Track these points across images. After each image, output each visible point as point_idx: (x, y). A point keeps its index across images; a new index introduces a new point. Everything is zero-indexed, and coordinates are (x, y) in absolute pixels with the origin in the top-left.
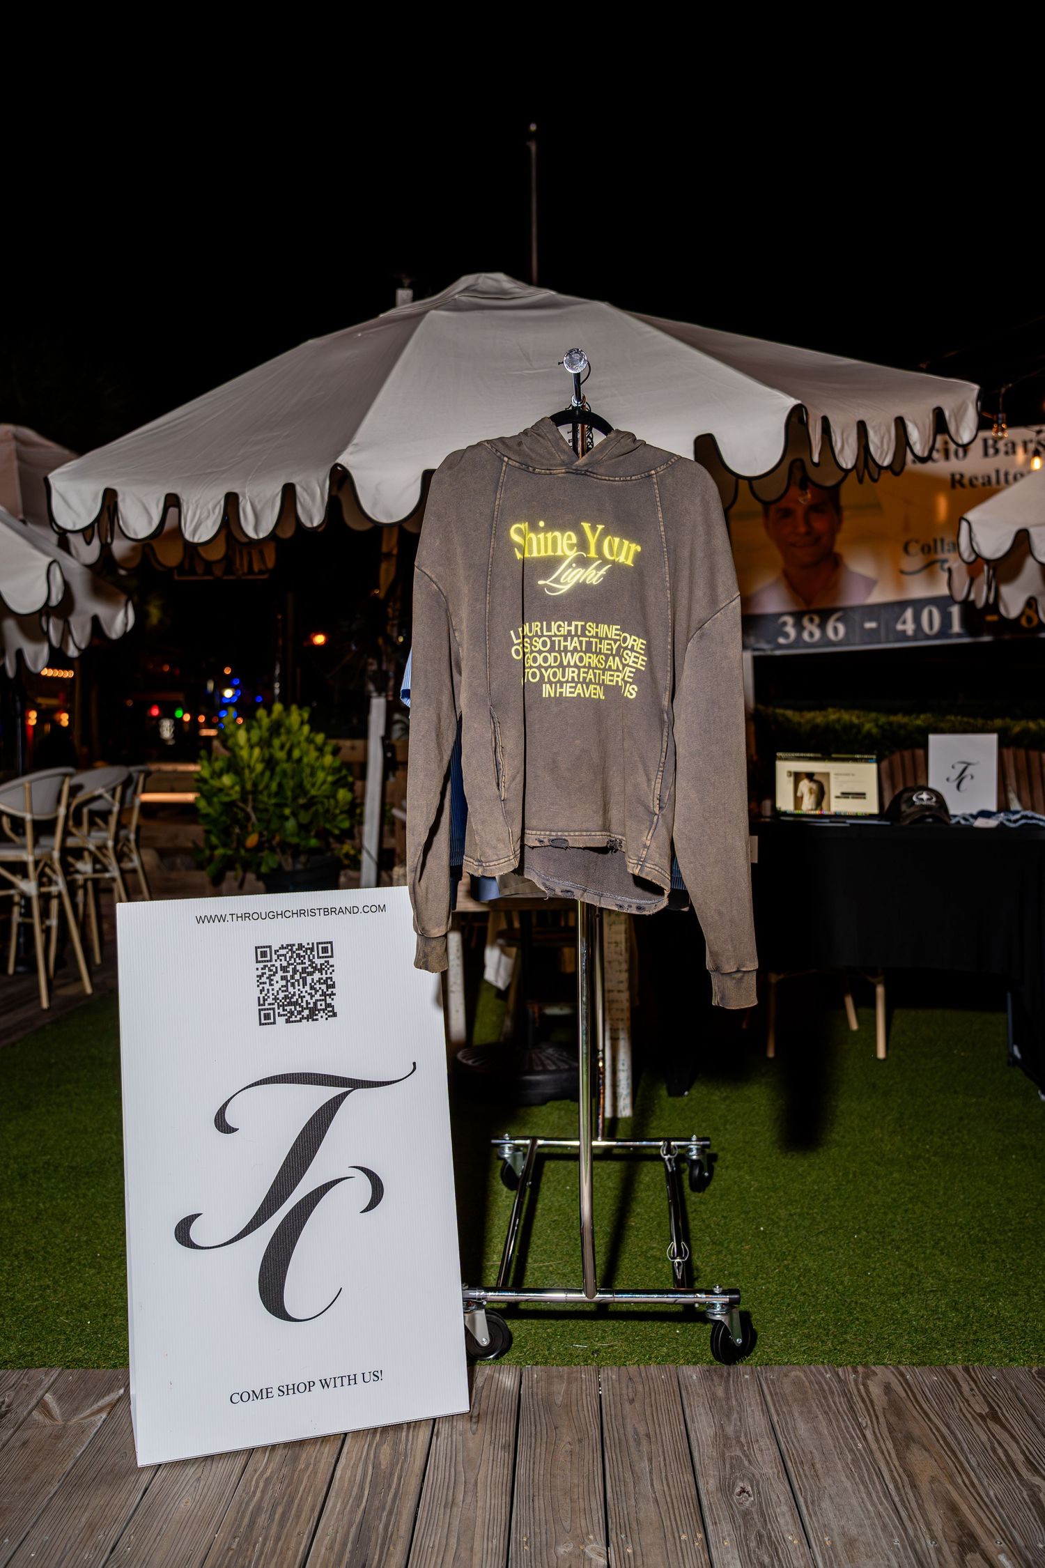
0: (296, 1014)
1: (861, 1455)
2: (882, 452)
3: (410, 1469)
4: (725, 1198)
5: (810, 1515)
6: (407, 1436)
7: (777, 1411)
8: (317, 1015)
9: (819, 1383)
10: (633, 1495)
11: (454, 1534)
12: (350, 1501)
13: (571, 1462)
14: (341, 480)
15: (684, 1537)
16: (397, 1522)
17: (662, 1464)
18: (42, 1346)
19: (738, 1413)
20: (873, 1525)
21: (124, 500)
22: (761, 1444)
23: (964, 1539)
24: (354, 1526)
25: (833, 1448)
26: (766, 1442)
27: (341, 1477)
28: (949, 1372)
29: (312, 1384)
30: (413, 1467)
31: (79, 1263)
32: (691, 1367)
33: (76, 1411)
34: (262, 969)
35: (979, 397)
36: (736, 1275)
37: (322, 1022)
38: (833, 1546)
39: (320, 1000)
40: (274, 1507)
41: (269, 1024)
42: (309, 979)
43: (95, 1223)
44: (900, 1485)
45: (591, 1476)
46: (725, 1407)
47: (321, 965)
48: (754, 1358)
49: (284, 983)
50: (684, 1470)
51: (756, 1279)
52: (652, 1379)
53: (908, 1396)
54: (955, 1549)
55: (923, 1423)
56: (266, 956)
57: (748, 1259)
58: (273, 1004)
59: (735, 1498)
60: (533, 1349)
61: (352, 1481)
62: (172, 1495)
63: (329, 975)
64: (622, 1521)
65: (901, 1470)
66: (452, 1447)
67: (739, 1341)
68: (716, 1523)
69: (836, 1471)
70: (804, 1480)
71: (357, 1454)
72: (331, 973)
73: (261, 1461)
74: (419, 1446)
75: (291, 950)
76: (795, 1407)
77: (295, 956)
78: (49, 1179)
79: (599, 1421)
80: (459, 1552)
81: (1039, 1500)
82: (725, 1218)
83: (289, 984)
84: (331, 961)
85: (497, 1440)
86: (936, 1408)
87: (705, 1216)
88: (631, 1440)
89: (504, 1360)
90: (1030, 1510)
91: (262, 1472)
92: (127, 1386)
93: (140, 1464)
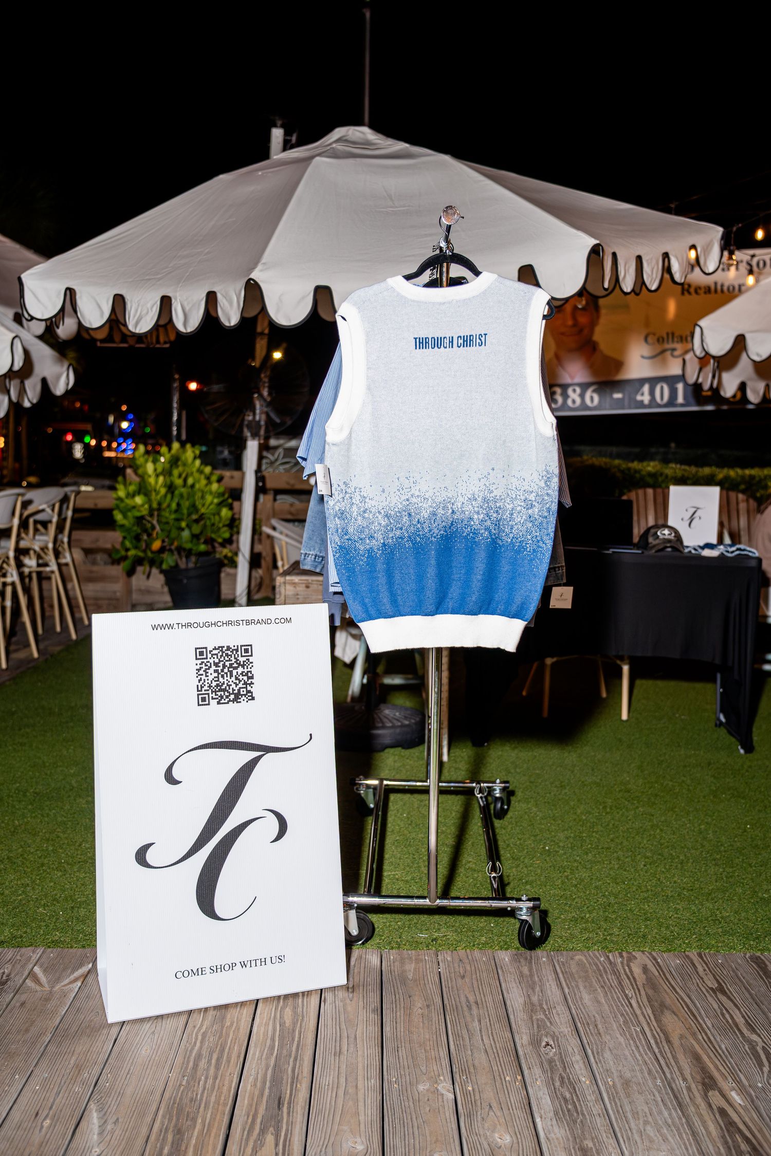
0: (224, 697)
1: (630, 1019)
2: (652, 279)
3: (307, 1025)
4: (519, 824)
5: (596, 1063)
6: (303, 1002)
7: (567, 985)
8: (240, 699)
9: (596, 965)
10: (469, 1047)
11: (343, 1075)
12: (266, 1051)
13: (423, 1022)
15: (508, 1078)
16: (301, 1066)
17: (488, 1025)
18: (28, 930)
19: (540, 986)
20: (641, 1071)
21: (81, 298)
22: (559, 1009)
24: (270, 1069)
25: (609, 1013)
26: (561, 1008)
27: (257, 1033)
28: (688, 957)
29: (234, 965)
30: (309, 1025)
31: (49, 867)
32: (504, 952)
33: (58, 980)
34: (200, 664)
35: (722, 238)
36: (531, 883)
37: (244, 704)
38: (614, 1085)
39: (243, 688)
40: (211, 1054)
41: (205, 705)
42: (234, 672)
43: (58, 837)
44: (659, 1041)
45: (438, 1032)
46: (530, 982)
47: (244, 662)
48: (548, 946)
49: (216, 675)
50: (504, 1029)
51: (545, 886)
52: (477, 961)
53: (660, 974)
54: (700, 1087)
55: (672, 995)
56: (203, 655)
57: (539, 871)
58: (208, 690)
59: (543, 1049)
60: (388, 937)
61: (266, 1034)
62: (135, 1044)
63: (249, 670)
64: (463, 1067)
65: (658, 1030)
66: (336, 1011)
67: (538, 934)
68: (530, 1068)
69: (612, 1030)
70: (591, 1037)
71: (268, 1014)
73: (197, 1019)
74: (312, 1010)
75: (222, 651)
76: (580, 980)
77: (224, 654)
78: (20, 802)
79: (440, 991)
80: (347, 1088)
81: (757, 1052)
82: (520, 839)
83: (220, 675)
84: (251, 659)
85: (368, 1005)
86: (681, 984)
87: (505, 838)
88: (465, 1006)
89: (368, 945)
90: (751, 1059)
91: (199, 1027)
92: (95, 962)
93: (109, 1022)
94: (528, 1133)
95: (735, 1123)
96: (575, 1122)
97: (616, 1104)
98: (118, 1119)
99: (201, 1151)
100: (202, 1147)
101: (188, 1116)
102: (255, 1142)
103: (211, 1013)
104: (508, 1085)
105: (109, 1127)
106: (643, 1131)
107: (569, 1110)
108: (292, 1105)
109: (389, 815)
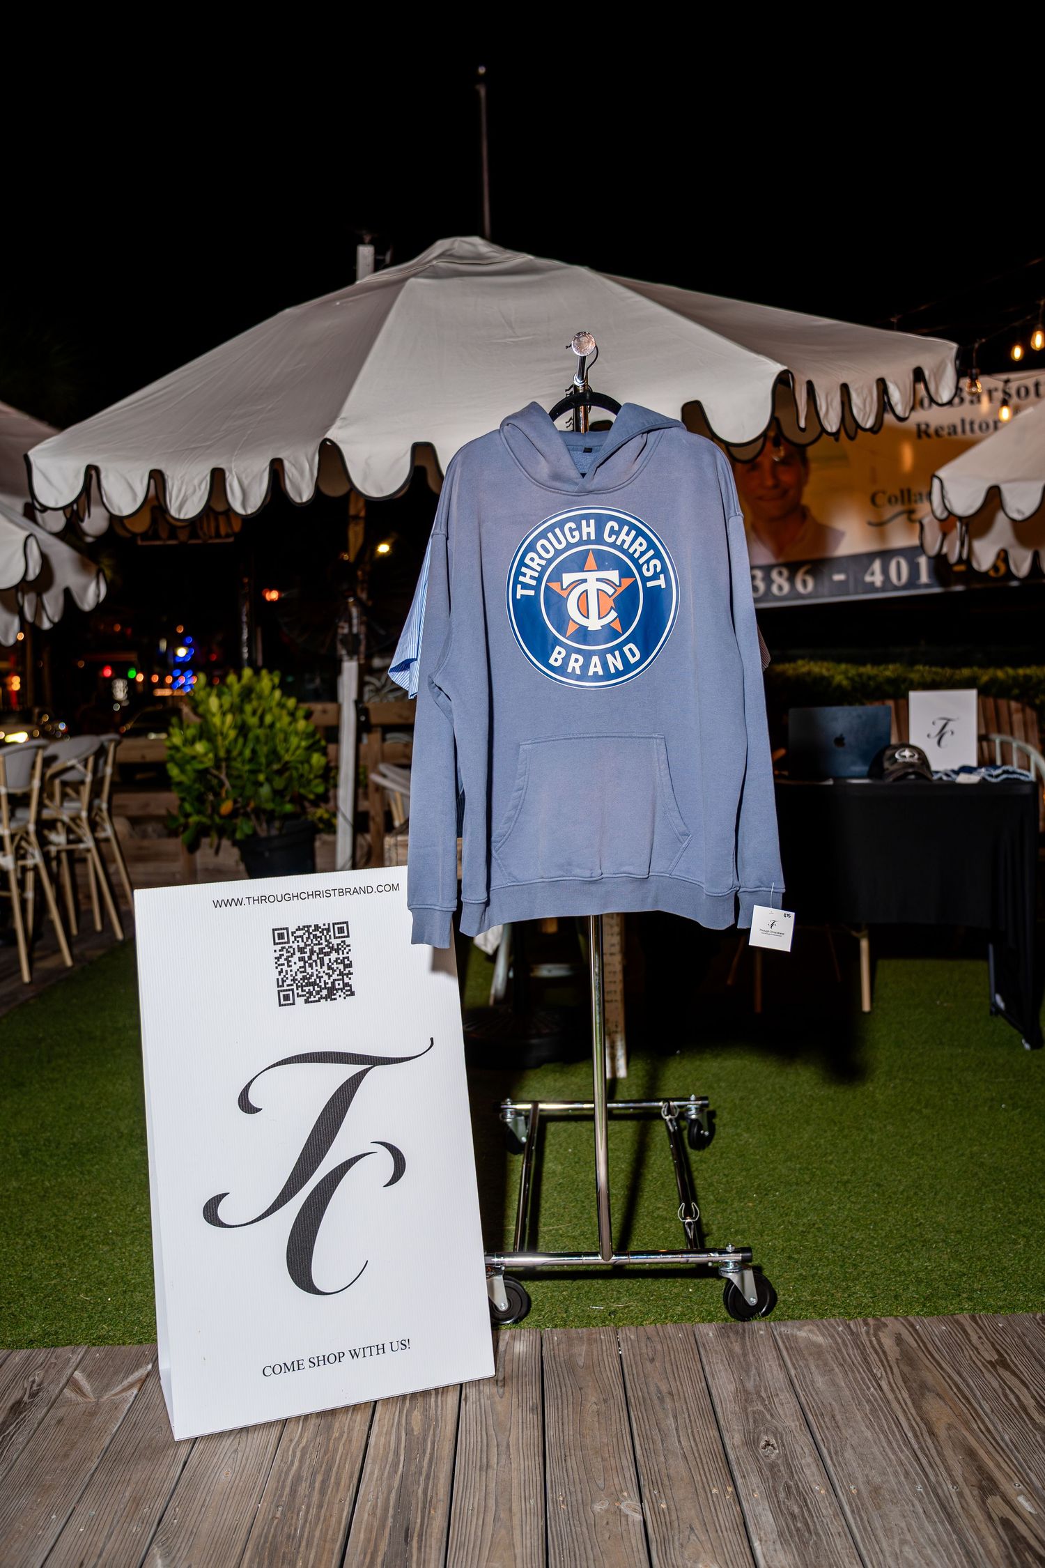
0: (314, 992)
1: (879, 1406)
2: (865, 414)
3: (442, 1434)
4: (724, 1155)
5: (835, 1465)
6: (436, 1402)
7: (793, 1364)
8: (335, 994)
9: (832, 1336)
10: (661, 1452)
11: (492, 1496)
12: (388, 1468)
13: (599, 1422)
14: (331, 456)
15: (714, 1491)
16: (435, 1486)
17: (687, 1421)
18: (66, 1324)
19: (756, 1368)
20: (896, 1473)
21: (107, 476)
22: (782, 1397)
23: (984, 1483)
24: (394, 1491)
25: (851, 1399)
26: (786, 1396)
27: (376, 1444)
28: (957, 1322)
29: (341, 1355)
30: (445, 1432)
31: (92, 1241)
32: (707, 1325)
33: (106, 1388)
34: (280, 951)
35: (958, 356)
36: (742, 1232)
37: (340, 1002)
38: (859, 1495)
39: (338, 980)
40: (314, 1475)
41: (288, 1005)
42: (326, 960)
43: (103, 1200)
44: (919, 1433)
45: (619, 1435)
46: (743, 1363)
47: (338, 945)
49: (302, 964)
50: (709, 1426)
51: (762, 1236)
52: (670, 1338)
53: (919, 1346)
54: (976, 1492)
55: (936, 1372)
56: (283, 938)
57: (753, 1217)
58: (292, 985)
59: (761, 1451)
60: (551, 1312)
61: (386, 1447)
62: (212, 1467)
63: (345, 955)
64: (654, 1478)
65: (918, 1419)
66: (481, 1412)
67: (753, 1300)
68: (744, 1476)
69: (855, 1421)
70: (826, 1432)
71: (389, 1419)
72: (348, 953)
73: (295, 1431)
74: (449, 1411)
75: (308, 931)
76: (811, 1360)
77: (312, 937)
78: (52, 1156)
79: (621, 1380)
80: (498, 1513)
82: (726, 1176)
83: (307, 964)
84: (348, 941)
85: (525, 1403)
86: (947, 1357)
87: (707, 1175)
88: (655, 1398)
89: (524, 1323)
91: (297, 1442)
92: (155, 1361)
93: (177, 1438)
94: (743, 1562)
95: (1024, 1538)
96: (806, 1544)
97: (862, 1519)
101: (284, 1557)
103: (313, 1421)
104: (715, 1499)
106: (898, 1552)
107: (798, 1530)
108: (424, 1538)
109: (547, 1151)
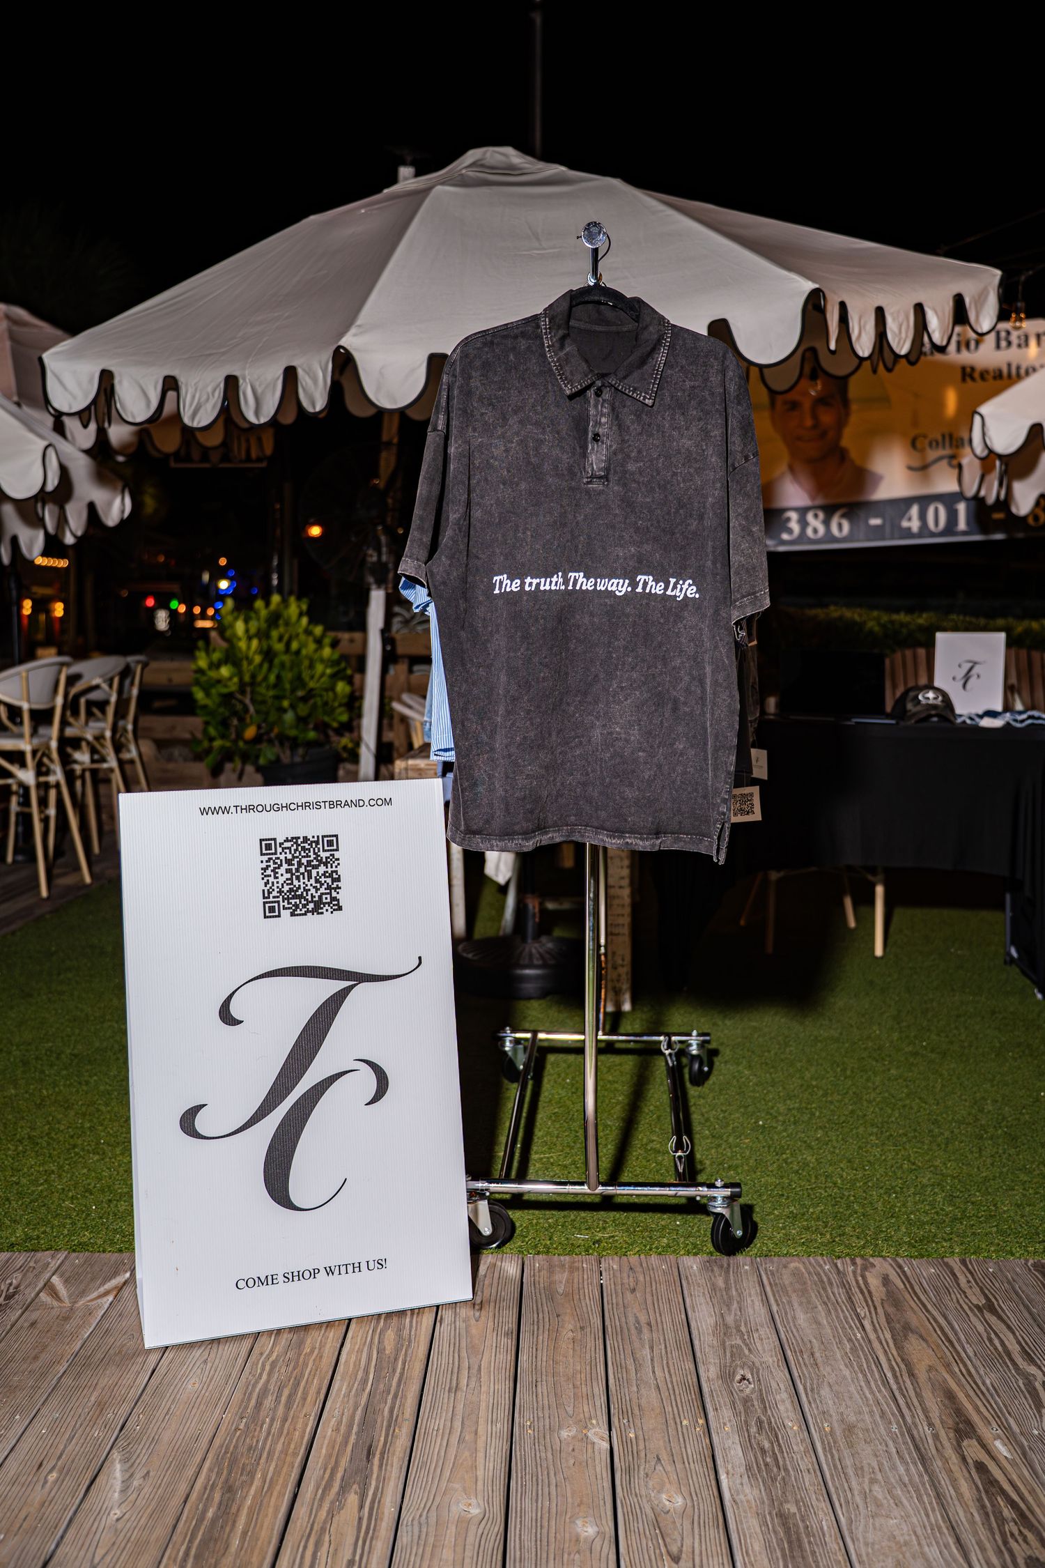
0: (301, 905)
1: (860, 1345)
2: (901, 342)
3: (414, 1354)
4: (724, 1092)
5: (810, 1403)
6: (411, 1322)
7: (776, 1301)
8: (322, 909)
9: (818, 1274)
10: (634, 1382)
11: (458, 1419)
12: (356, 1386)
13: (574, 1349)
14: (344, 363)
15: (685, 1422)
16: (402, 1405)
17: (663, 1352)
18: (48, 1230)
19: (738, 1303)
20: (871, 1413)
21: (120, 382)
22: (761, 1333)
24: (360, 1409)
25: (831, 1338)
26: (766, 1331)
27: (346, 1362)
28: (947, 1265)
29: (316, 1271)
30: (417, 1352)
32: (692, 1258)
33: (83, 1293)
34: (267, 862)
35: (1001, 284)
36: (735, 1168)
37: (327, 916)
38: (832, 1432)
39: (326, 894)
40: (280, 1389)
41: (273, 917)
42: (314, 873)
43: (98, 1110)
44: (898, 1374)
45: (593, 1363)
46: (725, 1297)
47: (327, 858)
48: (753, 1250)
49: (289, 876)
50: (685, 1358)
51: (754, 1172)
52: (653, 1269)
53: (906, 1287)
54: (952, 1435)
55: (921, 1314)
56: (270, 849)
57: (748, 1153)
58: (278, 897)
59: (736, 1385)
60: (535, 1239)
61: (357, 1364)
62: (179, 1377)
63: (334, 869)
64: (624, 1407)
65: (899, 1360)
66: (455, 1334)
67: (739, 1233)
68: (717, 1409)
69: (835, 1359)
70: (804, 1368)
71: (362, 1338)
72: (336, 867)
73: (266, 1344)
74: (423, 1332)
75: (296, 843)
76: (794, 1297)
77: (300, 848)
78: (52, 1066)
79: (600, 1309)
80: (463, 1435)
81: (1035, 1389)
82: (724, 1112)
83: (294, 877)
84: (337, 855)
85: (500, 1327)
86: (934, 1299)
87: (704, 1110)
88: (632, 1328)
89: (506, 1248)
90: (1026, 1398)
91: (268, 1355)
92: (133, 1271)
93: (147, 1346)
94: (709, 1495)
95: (997, 1481)
96: (774, 1480)
97: (833, 1457)
98: (148, 1473)
99: (258, 1514)
100: (260, 1510)
101: (243, 1469)
102: (332, 1503)
103: (285, 1337)
104: (685, 1431)
105: (136, 1483)
106: (868, 1492)
107: (766, 1465)
108: (386, 1456)
109: (545, 1080)
